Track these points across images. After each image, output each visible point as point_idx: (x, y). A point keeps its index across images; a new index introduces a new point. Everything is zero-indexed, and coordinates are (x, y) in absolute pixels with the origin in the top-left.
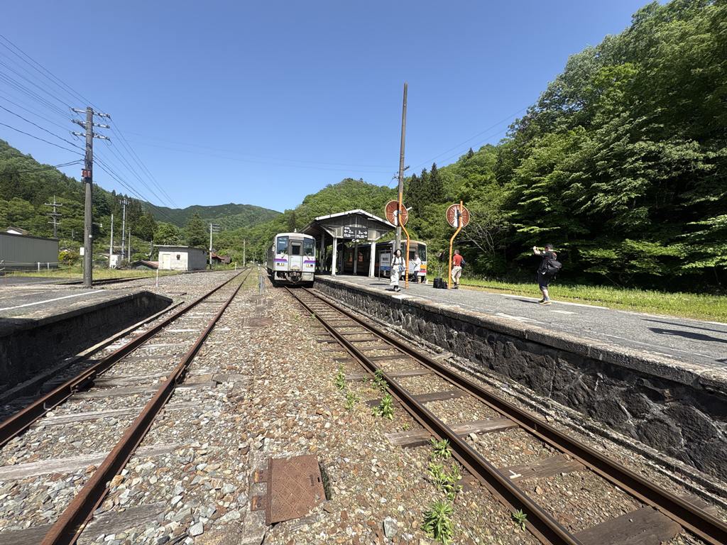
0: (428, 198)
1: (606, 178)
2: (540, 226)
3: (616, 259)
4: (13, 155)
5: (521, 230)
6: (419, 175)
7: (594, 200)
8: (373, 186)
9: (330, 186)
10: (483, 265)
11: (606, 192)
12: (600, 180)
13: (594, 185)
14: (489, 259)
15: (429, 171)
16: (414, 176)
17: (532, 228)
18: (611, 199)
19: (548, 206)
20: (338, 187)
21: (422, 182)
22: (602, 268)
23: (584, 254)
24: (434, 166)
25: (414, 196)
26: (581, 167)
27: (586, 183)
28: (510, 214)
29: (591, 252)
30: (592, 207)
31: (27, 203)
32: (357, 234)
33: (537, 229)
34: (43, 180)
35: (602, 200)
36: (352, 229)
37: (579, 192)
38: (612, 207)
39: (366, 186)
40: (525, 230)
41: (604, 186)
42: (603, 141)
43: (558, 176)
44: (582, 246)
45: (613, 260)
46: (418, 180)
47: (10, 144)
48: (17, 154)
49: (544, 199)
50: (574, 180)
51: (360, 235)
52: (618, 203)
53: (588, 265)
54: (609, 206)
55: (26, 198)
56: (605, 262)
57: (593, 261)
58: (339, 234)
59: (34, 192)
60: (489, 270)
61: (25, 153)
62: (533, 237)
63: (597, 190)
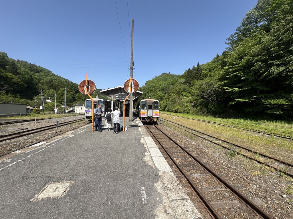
0: (196, 78)
1: (279, 57)
2: (239, 88)
3: (287, 105)
4: (53, 75)
5: (228, 90)
6: (191, 68)
7: (270, 71)
8: (174, 75)
9: (156, 77)
10: (211, 109)
11: (278, 66)
12: (274, 58)
13: (270, 62)
14: (214, 106)
15: (196, 66)
16: (189, 69)
17: (234, 89)
18: (281, 69)
19: (243, 77)
20: (160, 77)
21: (193, 71)
22: (278, 110)
23: (265, 102)
24: (198, 64)
25: (189, 78)
26: (262, 53)
27: (265, 61)
28: (223, 83)
29: (270, 101)
30: (270, 75)
31: (54, 91)
32: (123, 97)
33: (236, 89)
34: (60, 83)
35: (275, 70)
36: (120, 95)
37: (261, 67)
38: (282, 74)
39: (171, 75)
40: (230, 90)
41: (277, 62)
42: (275, 36)
43: (248, 60)
44: (265, 97)
45: (285, 105)
46: (191, 71)
47: (52, 72)
48: (54, 75)
49: (240, 73)
50: (257, 61)
51: (124, 98)
52: (286, 71)
53: (268, 108)
54: (280, 73)
55: (54, 89)
56: (280, 106)
57: (271, 106)
58: (114, 98)
59: (57, 87)
60: (214, 111)
61: (56, 75)
62: (235, 94)
63: (272, 65)
